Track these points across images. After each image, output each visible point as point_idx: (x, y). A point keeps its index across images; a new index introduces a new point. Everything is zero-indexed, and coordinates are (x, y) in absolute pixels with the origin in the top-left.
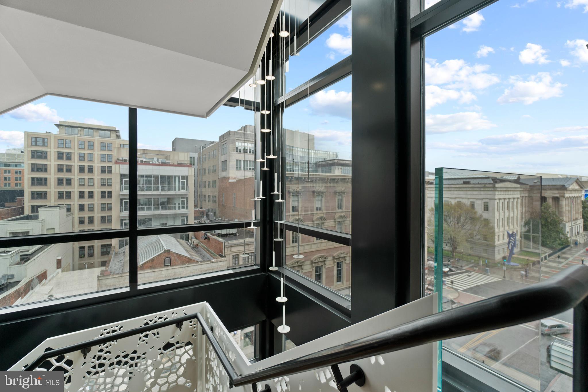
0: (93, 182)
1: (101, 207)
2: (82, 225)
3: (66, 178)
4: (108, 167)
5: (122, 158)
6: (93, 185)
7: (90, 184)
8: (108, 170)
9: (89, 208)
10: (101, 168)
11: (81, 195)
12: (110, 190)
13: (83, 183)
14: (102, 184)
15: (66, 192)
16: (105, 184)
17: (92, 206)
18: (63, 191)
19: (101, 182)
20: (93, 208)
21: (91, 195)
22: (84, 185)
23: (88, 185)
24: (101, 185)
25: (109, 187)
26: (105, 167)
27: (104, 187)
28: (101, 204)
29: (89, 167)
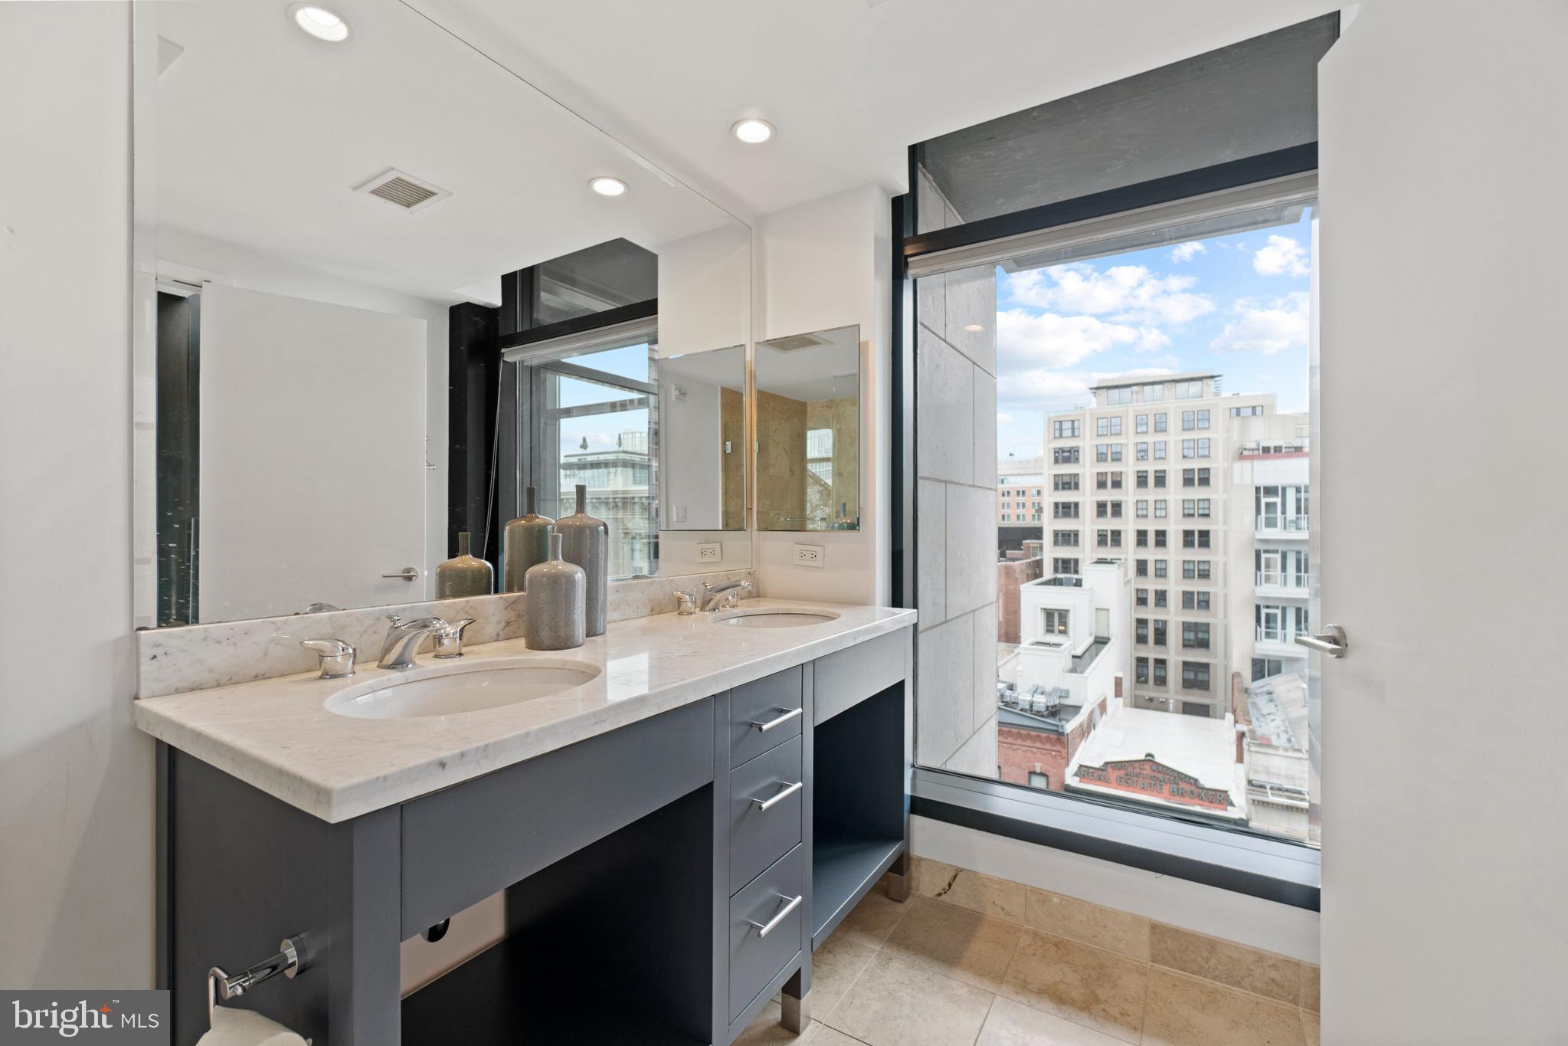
0: (1166, 509)
1: (1184, 570)
2: (1142, 608)
3: (1112, 501)
4: (1199, 470)
5: (1258, 444)
6: (1165, 517)
7: (1158, 513)
8: (1200, 479)
9: (1156, 569)
10: (1184, 475)
11: (1142, 538)
12: (1204, 528)
13: (1144, 513)
14: (1186, 512)
15: (1113, 532)
16: (1191, 512)
17: (1163, 566)
18: (1107, 531)
19: (1184, 509)
20: (1165, 569)
21: (1161, 538)
22: (1146, 516)
23: (1156, 517)
24: (1184, 515)
25: (1204, 520)
26: (1193, 470)
27: (1189, 520)
28: (1184, 562)
29: (1158, 475)
